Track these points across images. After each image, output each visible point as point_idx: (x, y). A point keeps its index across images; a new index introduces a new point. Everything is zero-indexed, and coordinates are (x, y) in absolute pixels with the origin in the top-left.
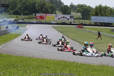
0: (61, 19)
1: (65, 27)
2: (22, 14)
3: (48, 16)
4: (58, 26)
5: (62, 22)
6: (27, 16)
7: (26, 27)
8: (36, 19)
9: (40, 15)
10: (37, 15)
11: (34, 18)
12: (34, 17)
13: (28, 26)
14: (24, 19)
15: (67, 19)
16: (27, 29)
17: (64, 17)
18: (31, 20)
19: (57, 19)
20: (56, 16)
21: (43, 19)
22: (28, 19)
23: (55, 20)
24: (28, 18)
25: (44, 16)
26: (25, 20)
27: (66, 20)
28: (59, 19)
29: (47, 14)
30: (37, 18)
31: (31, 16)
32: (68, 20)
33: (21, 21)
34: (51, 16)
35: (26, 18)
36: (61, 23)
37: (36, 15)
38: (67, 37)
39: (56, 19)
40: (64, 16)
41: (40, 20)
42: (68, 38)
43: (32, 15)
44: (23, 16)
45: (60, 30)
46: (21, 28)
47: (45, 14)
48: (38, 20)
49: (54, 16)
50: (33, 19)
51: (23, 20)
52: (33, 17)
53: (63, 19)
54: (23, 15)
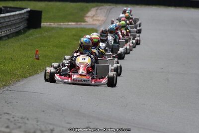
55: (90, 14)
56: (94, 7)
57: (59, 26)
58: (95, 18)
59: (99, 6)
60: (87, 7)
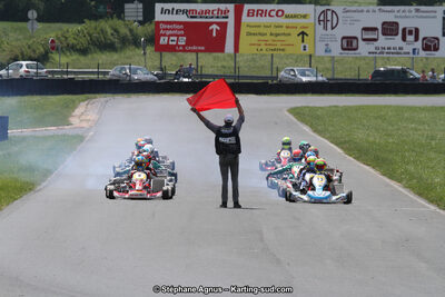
0: (371, 47)
1: (399, 109)
2: (32, 14)
3: (255, 20)
4: (346, 109)
5: (377, 73)
6: (74, 28)
7: (75, 121)
8: (150, 49)
9: (183, 18)
10: (159, 17)
11: (136, 43)
12: (140, 30)
13: (88, 113)
14: (56, 56)
15: (419, 45)
16: (80, 138)
17: (390, 29)
18: (113, 64)
19: (336, 49)
20: (323, 20)
21: (216, 45)
22: (84, 52)
23: (320, 51)
24: (84, 41)
25: (224, 26)
26: (64, 60)
27: (408, 48)
28: (349, 43)
29: (247, 7)
30: (163, 41)
31: (106, 26)
32: (426, 48)
33: (24, 68)
34: (282, 21)
35: (72, 48)
36: (366, 75)
37: (149, 15)
38: (420, 195)
39: (327, 45)
40: (390, 18)
41: (189, 59)
42: (432, 207)
43: (120, 13)
44: (39, 26)
45: (360, 135)
46: (27, 132)
47: (231, 7)
48: (172, 62)
49: (311, 20)
50: (131, 52)
51: (43, 59)
52: (124, 31)
53: (383, 41)
54: (40, 19)
55: (77, 112)
56: (83, 101)
57: (33, 134)
58: (83, 117)
59: (91, 98)
60: (74, 101)
